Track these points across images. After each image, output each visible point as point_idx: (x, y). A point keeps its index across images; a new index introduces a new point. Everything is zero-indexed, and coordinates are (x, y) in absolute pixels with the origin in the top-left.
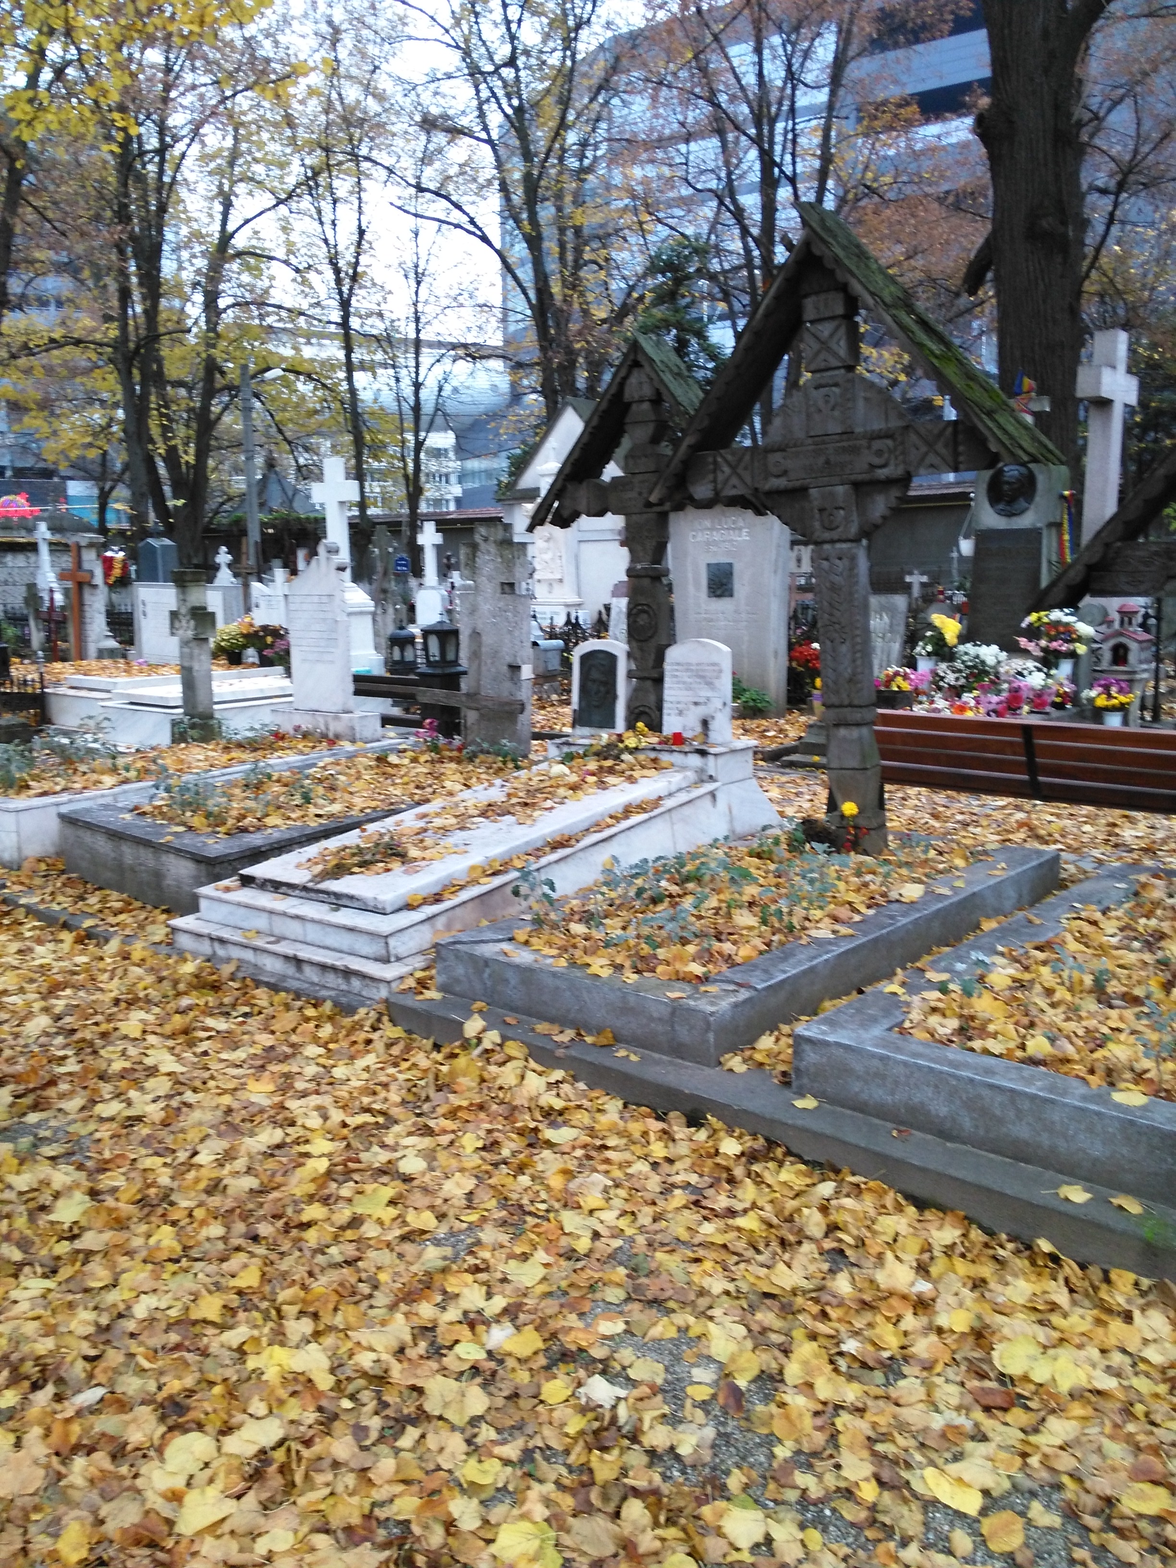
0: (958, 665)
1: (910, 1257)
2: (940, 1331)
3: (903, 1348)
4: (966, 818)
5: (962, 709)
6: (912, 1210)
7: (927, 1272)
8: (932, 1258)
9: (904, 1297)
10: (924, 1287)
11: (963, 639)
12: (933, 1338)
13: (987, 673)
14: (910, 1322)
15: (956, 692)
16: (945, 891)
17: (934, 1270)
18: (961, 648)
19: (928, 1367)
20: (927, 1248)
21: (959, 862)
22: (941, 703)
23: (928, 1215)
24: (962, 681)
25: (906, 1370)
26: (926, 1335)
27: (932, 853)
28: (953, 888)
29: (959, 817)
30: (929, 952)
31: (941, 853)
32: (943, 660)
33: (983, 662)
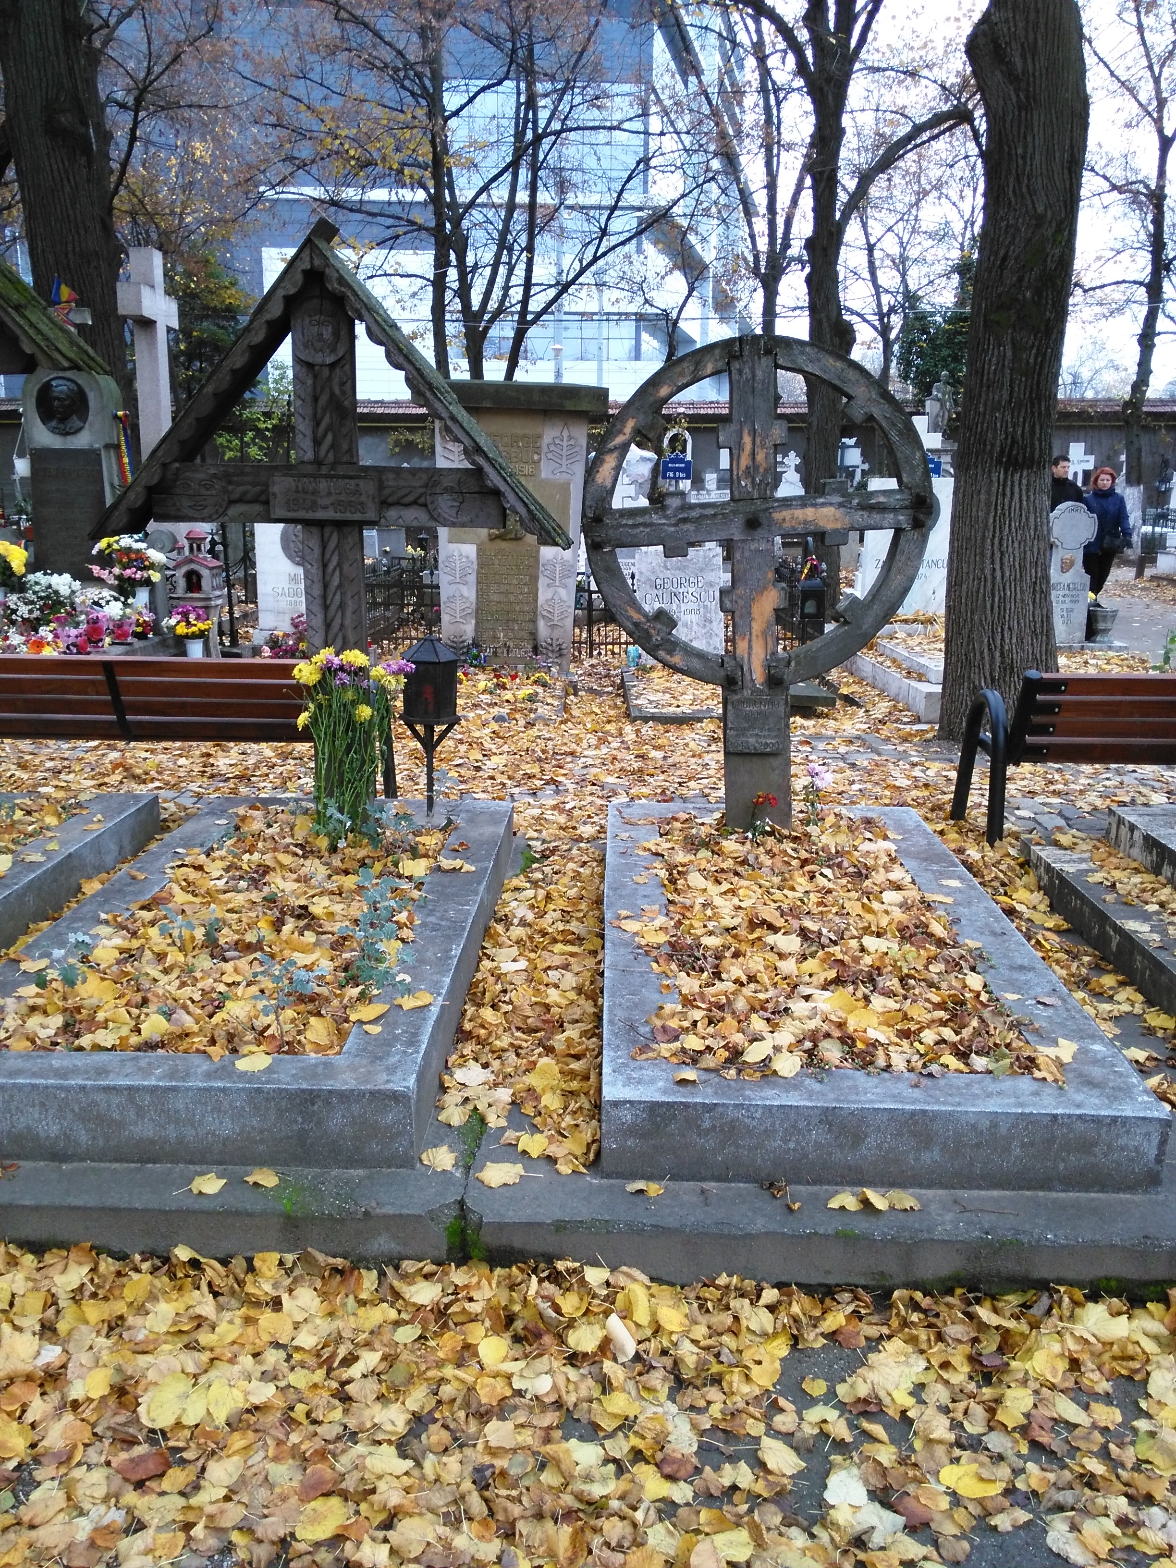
0: (30, 595)
1: (31, 1322)
2: (75, 1405)
3: (33, 1446)
4: (57, 764)
5: (39, 645)
6: (29, 1259)
7: (54, 1331)
8: (58, 1312)
9: (29, 1378)
10: (52, 1354)
11: (32, 567)
12: (68, 1417)
13: (63, 604)
14: (38, 1408)
15: (32, 625)
16: (37, 857)
17: (62, 1327)
18: (31, 577)
19: (65, 1459)
20: (52, 1301)
21: (51, 821)
22: (16, 639)
23: (48, 1258)
24: (37, 614)
25: (38, 1475)
26: (59, 1416)
27: (18, 814)
28: (45, 852)
29: (49, 764)
30: (26, 932)
31: (29, 813)
32: (12, 591)
33: (56, 592)
